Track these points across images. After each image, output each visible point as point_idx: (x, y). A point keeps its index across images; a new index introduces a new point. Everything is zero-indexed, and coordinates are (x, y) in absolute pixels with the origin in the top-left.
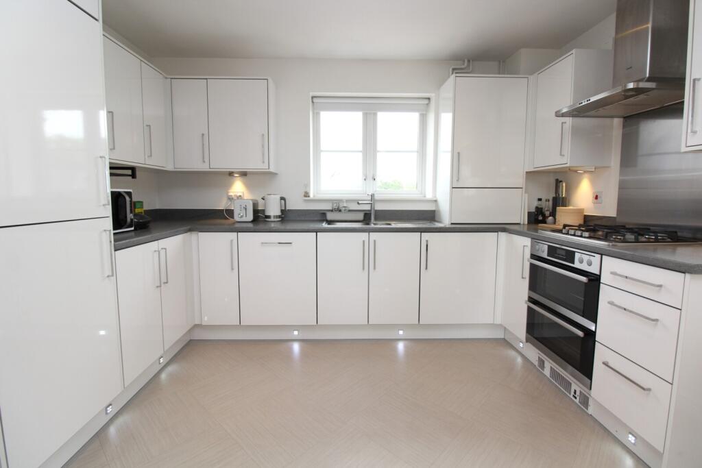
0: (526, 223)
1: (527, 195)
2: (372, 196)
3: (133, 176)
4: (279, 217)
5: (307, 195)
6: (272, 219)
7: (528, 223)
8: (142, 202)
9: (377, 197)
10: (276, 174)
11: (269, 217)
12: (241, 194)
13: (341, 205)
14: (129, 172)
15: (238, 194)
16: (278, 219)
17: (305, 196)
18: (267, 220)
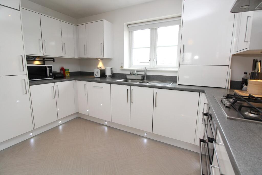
0: (229, 88)
1: (231, 70)
2: (145, 68)
3: (54, 61)
4: (111, 76)
5: (122, 67)
6: (108, 77)
7: (230, 88)
8: (69, 69)
9: (147, 69)
10: (112, 59)
11: (107, 76)
12: (101, 67)
13: (134, 72)
14: (52, 60)
15: (100, 67)
16: (110, 77)
17: (121, 68)
18: (106, 77)
